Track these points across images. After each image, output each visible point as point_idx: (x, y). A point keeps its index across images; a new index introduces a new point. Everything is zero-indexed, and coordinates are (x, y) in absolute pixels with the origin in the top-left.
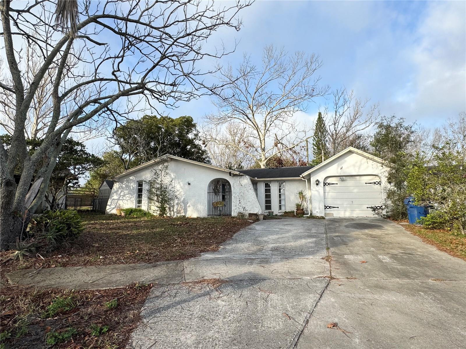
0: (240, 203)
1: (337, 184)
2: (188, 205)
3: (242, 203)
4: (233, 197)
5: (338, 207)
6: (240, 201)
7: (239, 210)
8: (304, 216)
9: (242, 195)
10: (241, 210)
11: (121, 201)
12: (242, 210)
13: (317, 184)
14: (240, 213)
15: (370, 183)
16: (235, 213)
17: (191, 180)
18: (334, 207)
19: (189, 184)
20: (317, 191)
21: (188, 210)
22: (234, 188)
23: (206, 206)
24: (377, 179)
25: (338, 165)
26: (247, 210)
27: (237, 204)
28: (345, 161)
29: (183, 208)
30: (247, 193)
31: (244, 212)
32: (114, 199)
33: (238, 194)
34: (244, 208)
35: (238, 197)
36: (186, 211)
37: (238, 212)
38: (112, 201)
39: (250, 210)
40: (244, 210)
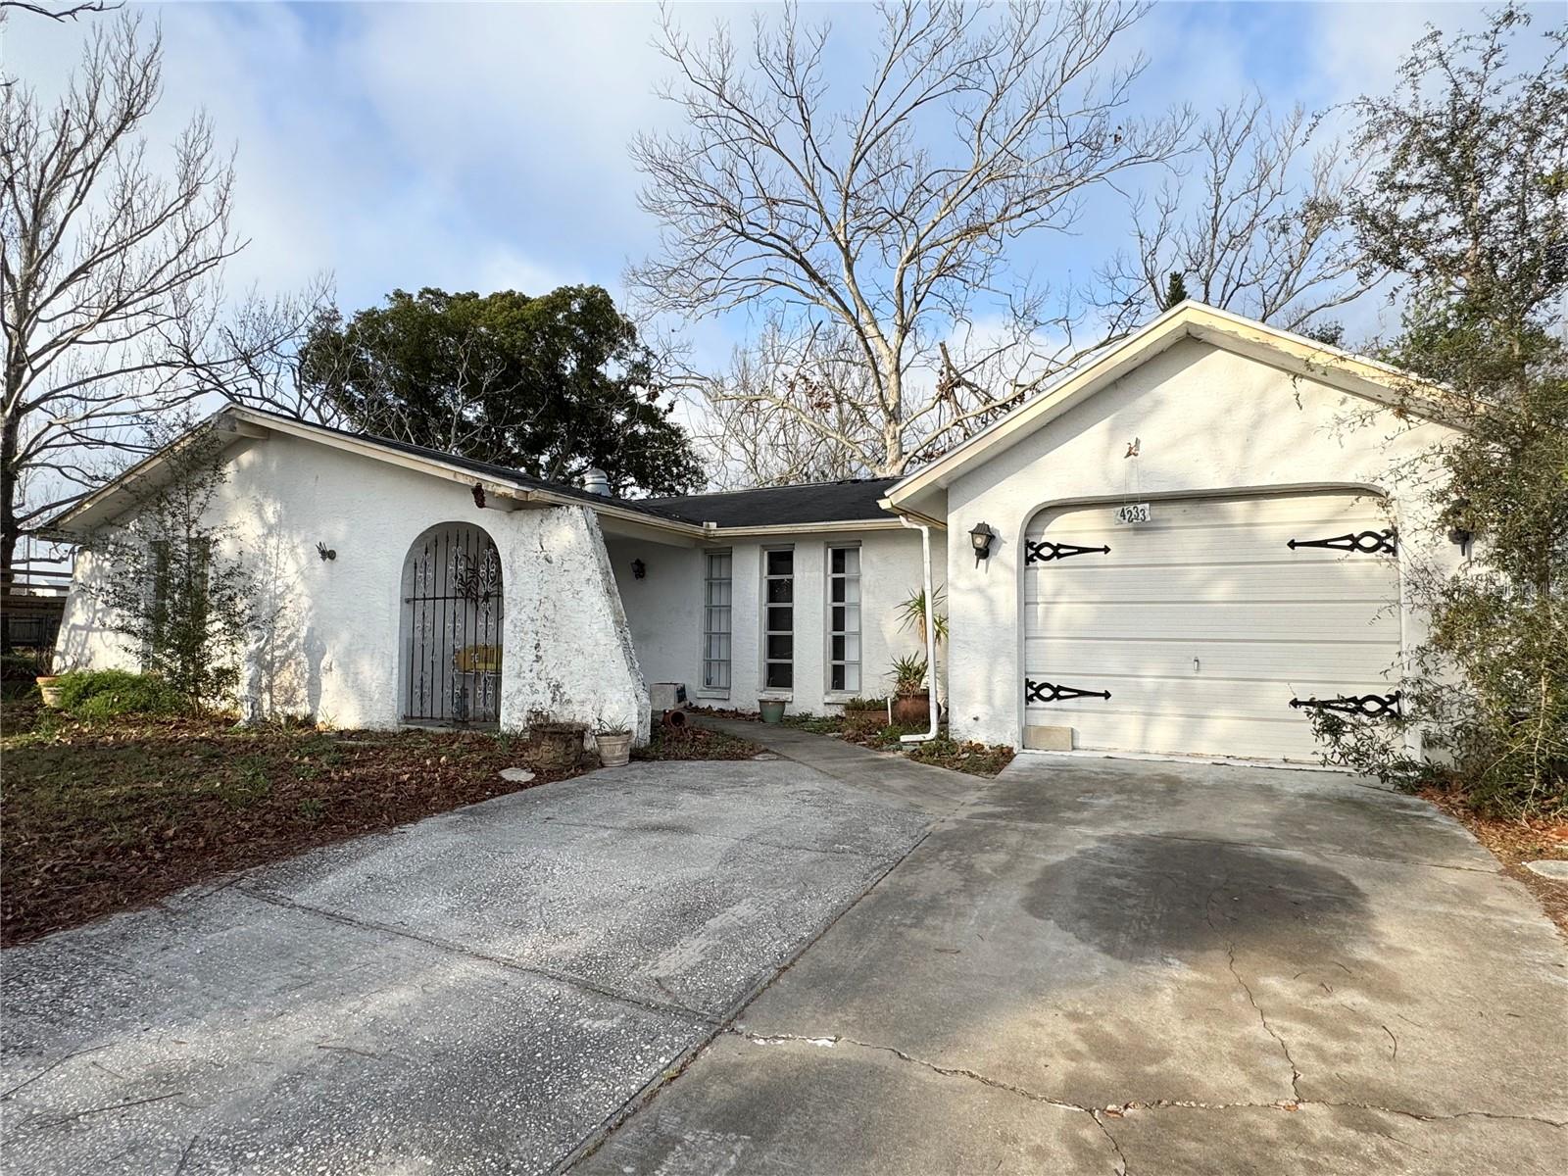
0: (538, 658)
1: (1106, 550)
2: (323, 664)
3: (550, 660)
4: (507, 625)
5: (1107, 695)
6: (537, 646)
7: (532, 698)
8: (903, 738)
9: (550, 613)
10: (539, 697)
11: (98, 634)
12: (544, 700)
13: (983, 553)
14: (538, 714)
15: (1323, 544)
16: (517, 715)
17: (334, 533)
18: (1082, 693)
19: (328, 555)
20: (980, 590)
21: (323, 688)
22: (513, 573)
23: (396, 671)
24: (1367, 518)
25: (1113, 430)
26: (569, 701)
27: (526, 667)
28: (1158, 403)
29: (307, 676)
30: (574, 603)
31: (556, 707)
33: (529, 610)
34: (558, 687)
35: (529, 626)
36: (315, 691)
37: (526, 709)
39: (582, 703)
40: (554, 700)
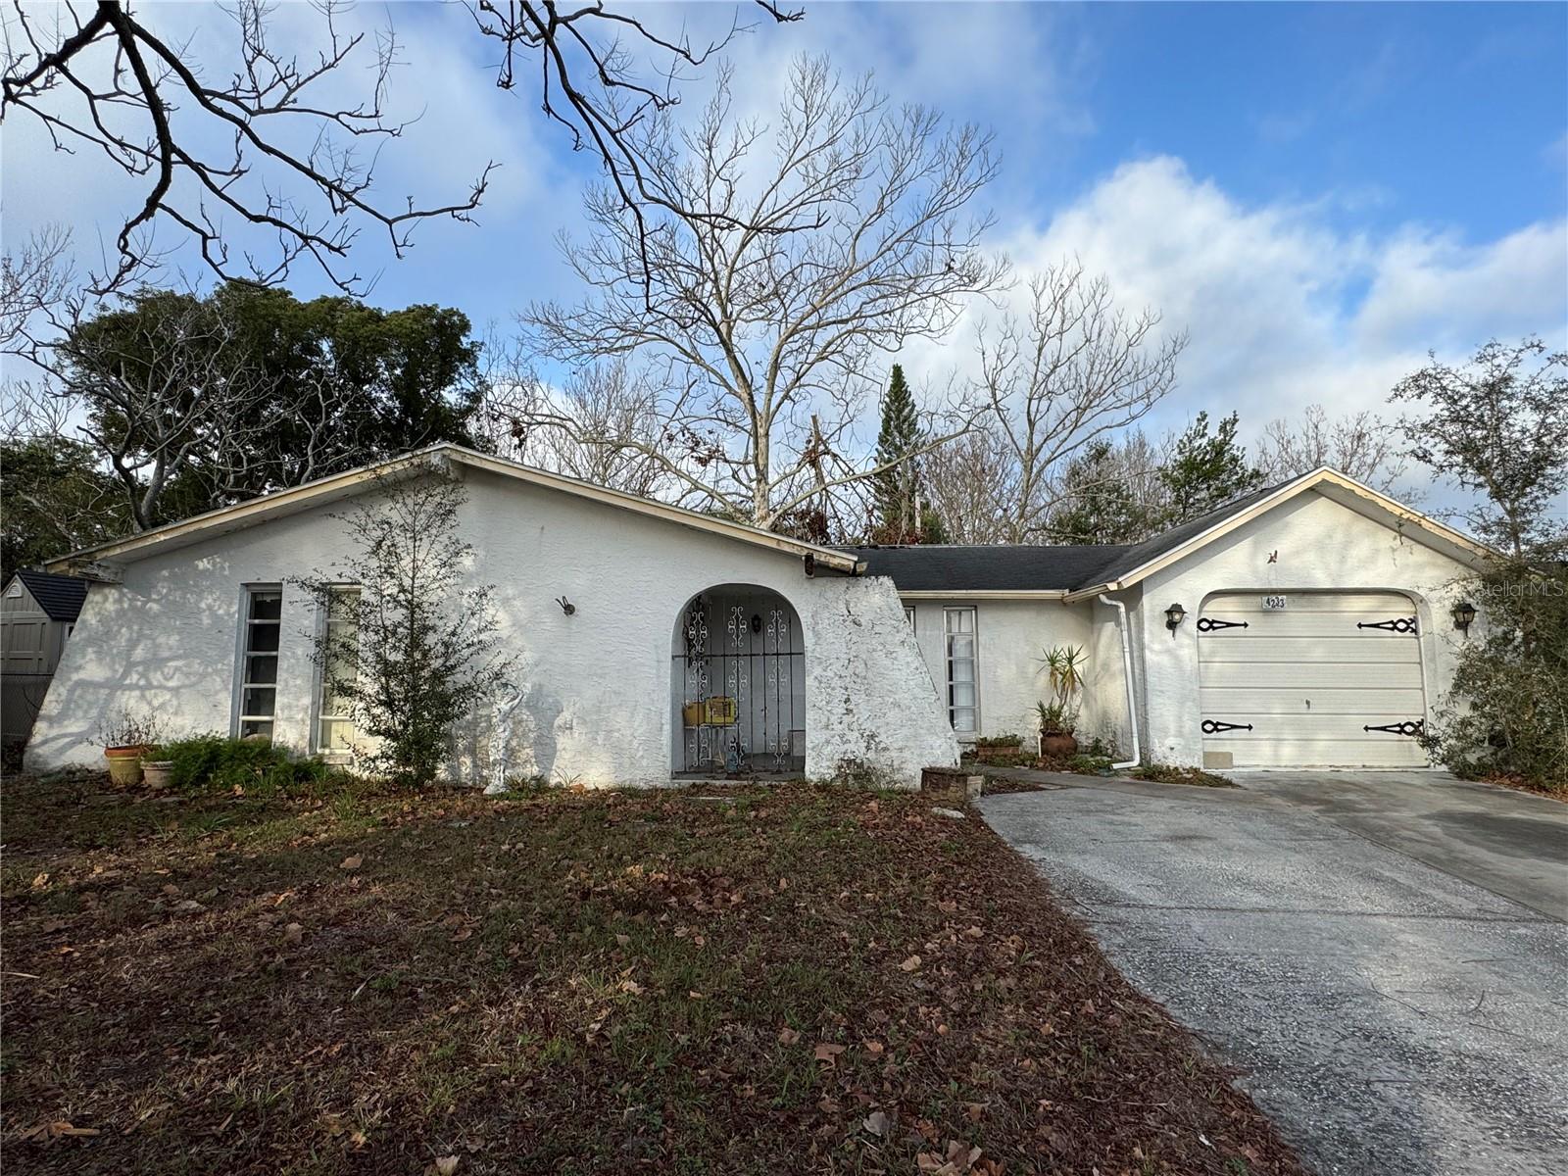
0: (849, 711)
1: (1246, 625)
2: (559, 721)
3: (862, 711)
4: (809, 681)
5: (1250, 727)
6: (847, 701)
7: (843, 748)
8: (1116, 766)
9: (861, 670)
10: (851, 747)
11: (137, 693)
12: (857, 749)
13: (1172, 625)
14: (850, 762)
15: (1377, 626)
16: (825, 764)
18: (1234, 727)
19: (569, 609)
20: (1169, 651)
21: (559, 747)
22: (817, 634)
23: (667, 728)
24: (1400, 611)
25: (1256, 544)
26: (885, 749)
27: (834, 719)
28: (1287, 525)
29: (532, 735)
30: (888, 662)
31: (871, 755)
32: (82, 684)
33: (837, 667)
34: (872, 736)
35: (836, 683)
36: (546, 750)
37: (836, 757)
38: (71, 691)
39: (901, 750)
40: (868, 748)
